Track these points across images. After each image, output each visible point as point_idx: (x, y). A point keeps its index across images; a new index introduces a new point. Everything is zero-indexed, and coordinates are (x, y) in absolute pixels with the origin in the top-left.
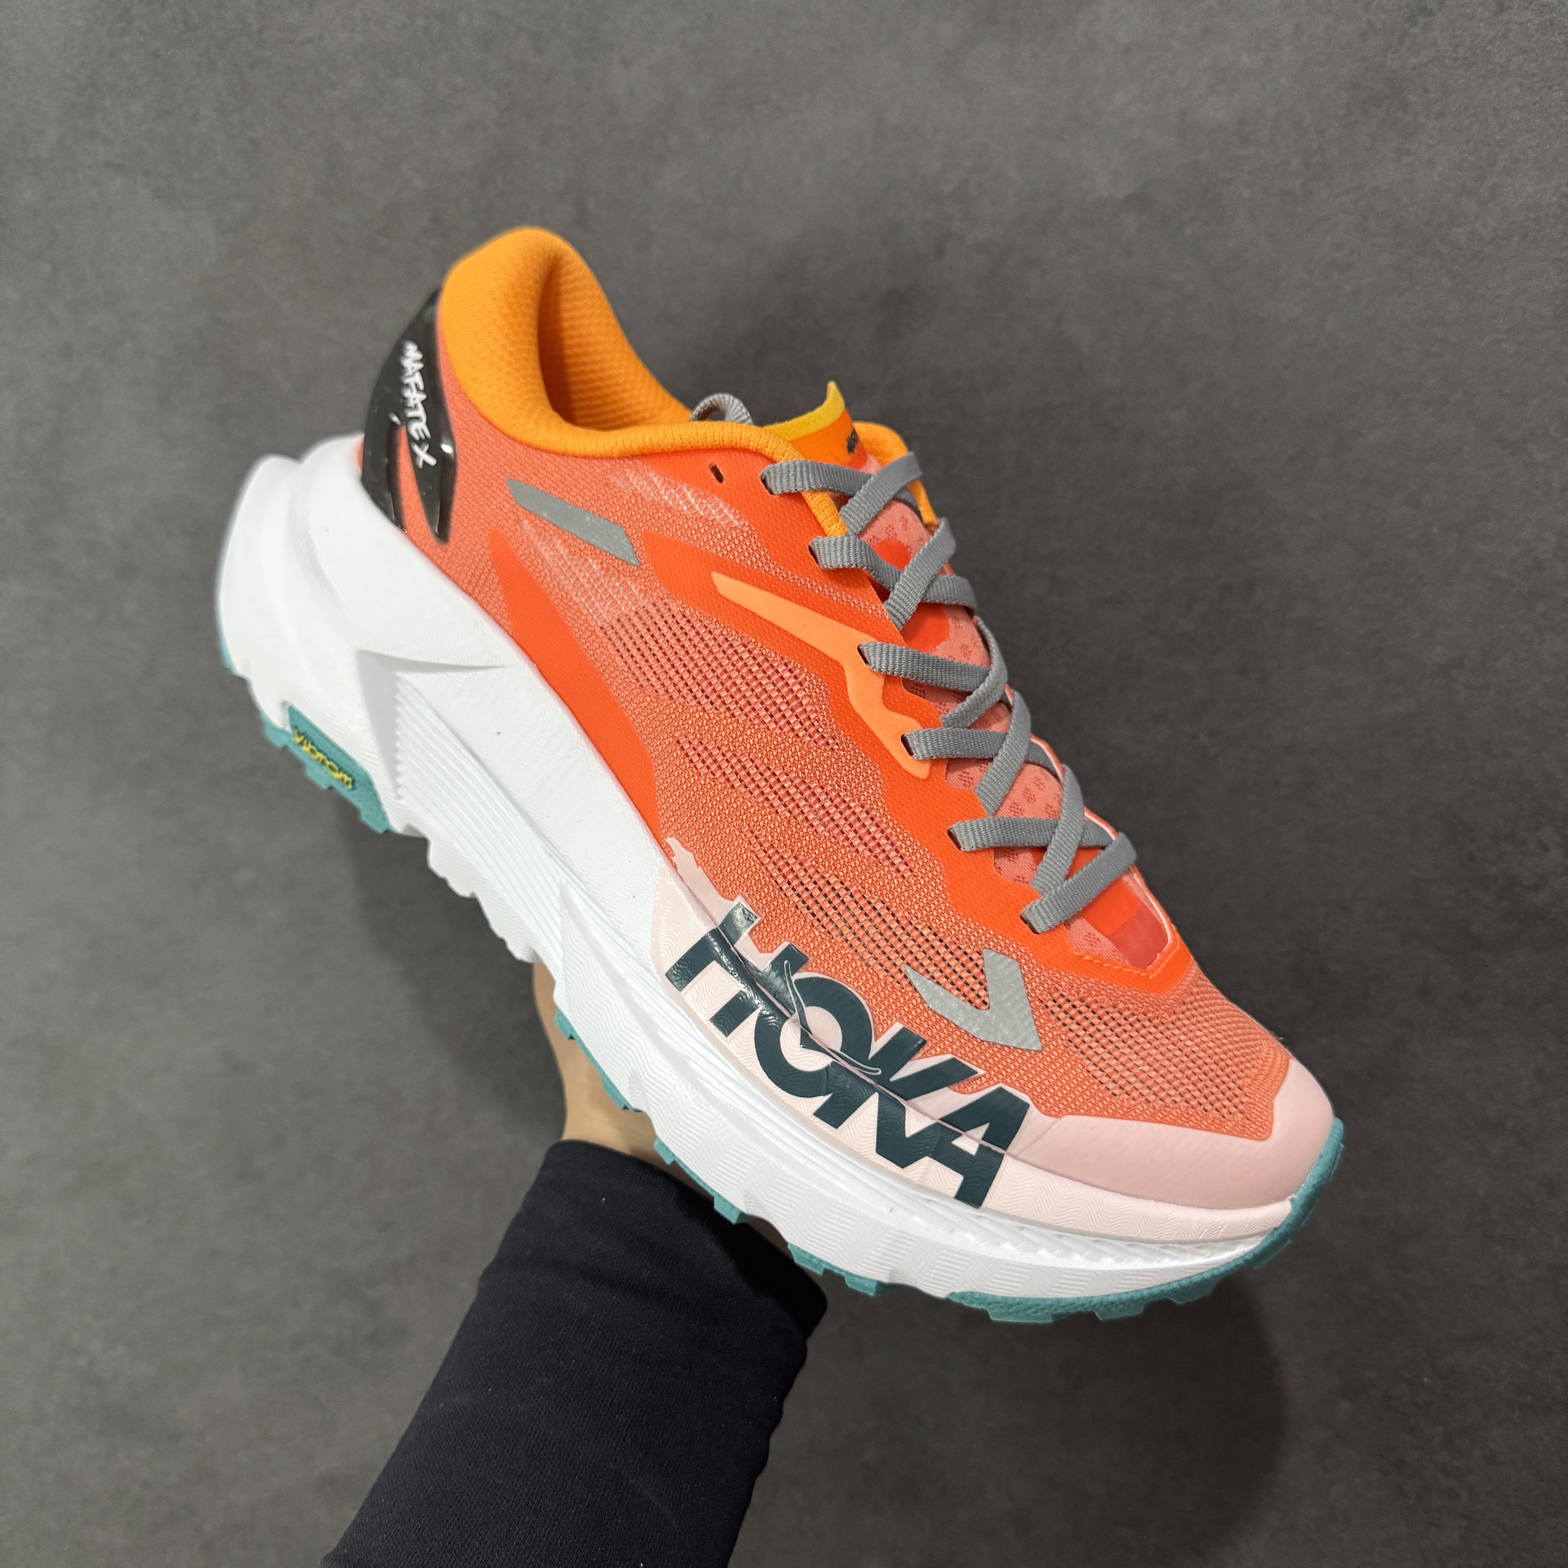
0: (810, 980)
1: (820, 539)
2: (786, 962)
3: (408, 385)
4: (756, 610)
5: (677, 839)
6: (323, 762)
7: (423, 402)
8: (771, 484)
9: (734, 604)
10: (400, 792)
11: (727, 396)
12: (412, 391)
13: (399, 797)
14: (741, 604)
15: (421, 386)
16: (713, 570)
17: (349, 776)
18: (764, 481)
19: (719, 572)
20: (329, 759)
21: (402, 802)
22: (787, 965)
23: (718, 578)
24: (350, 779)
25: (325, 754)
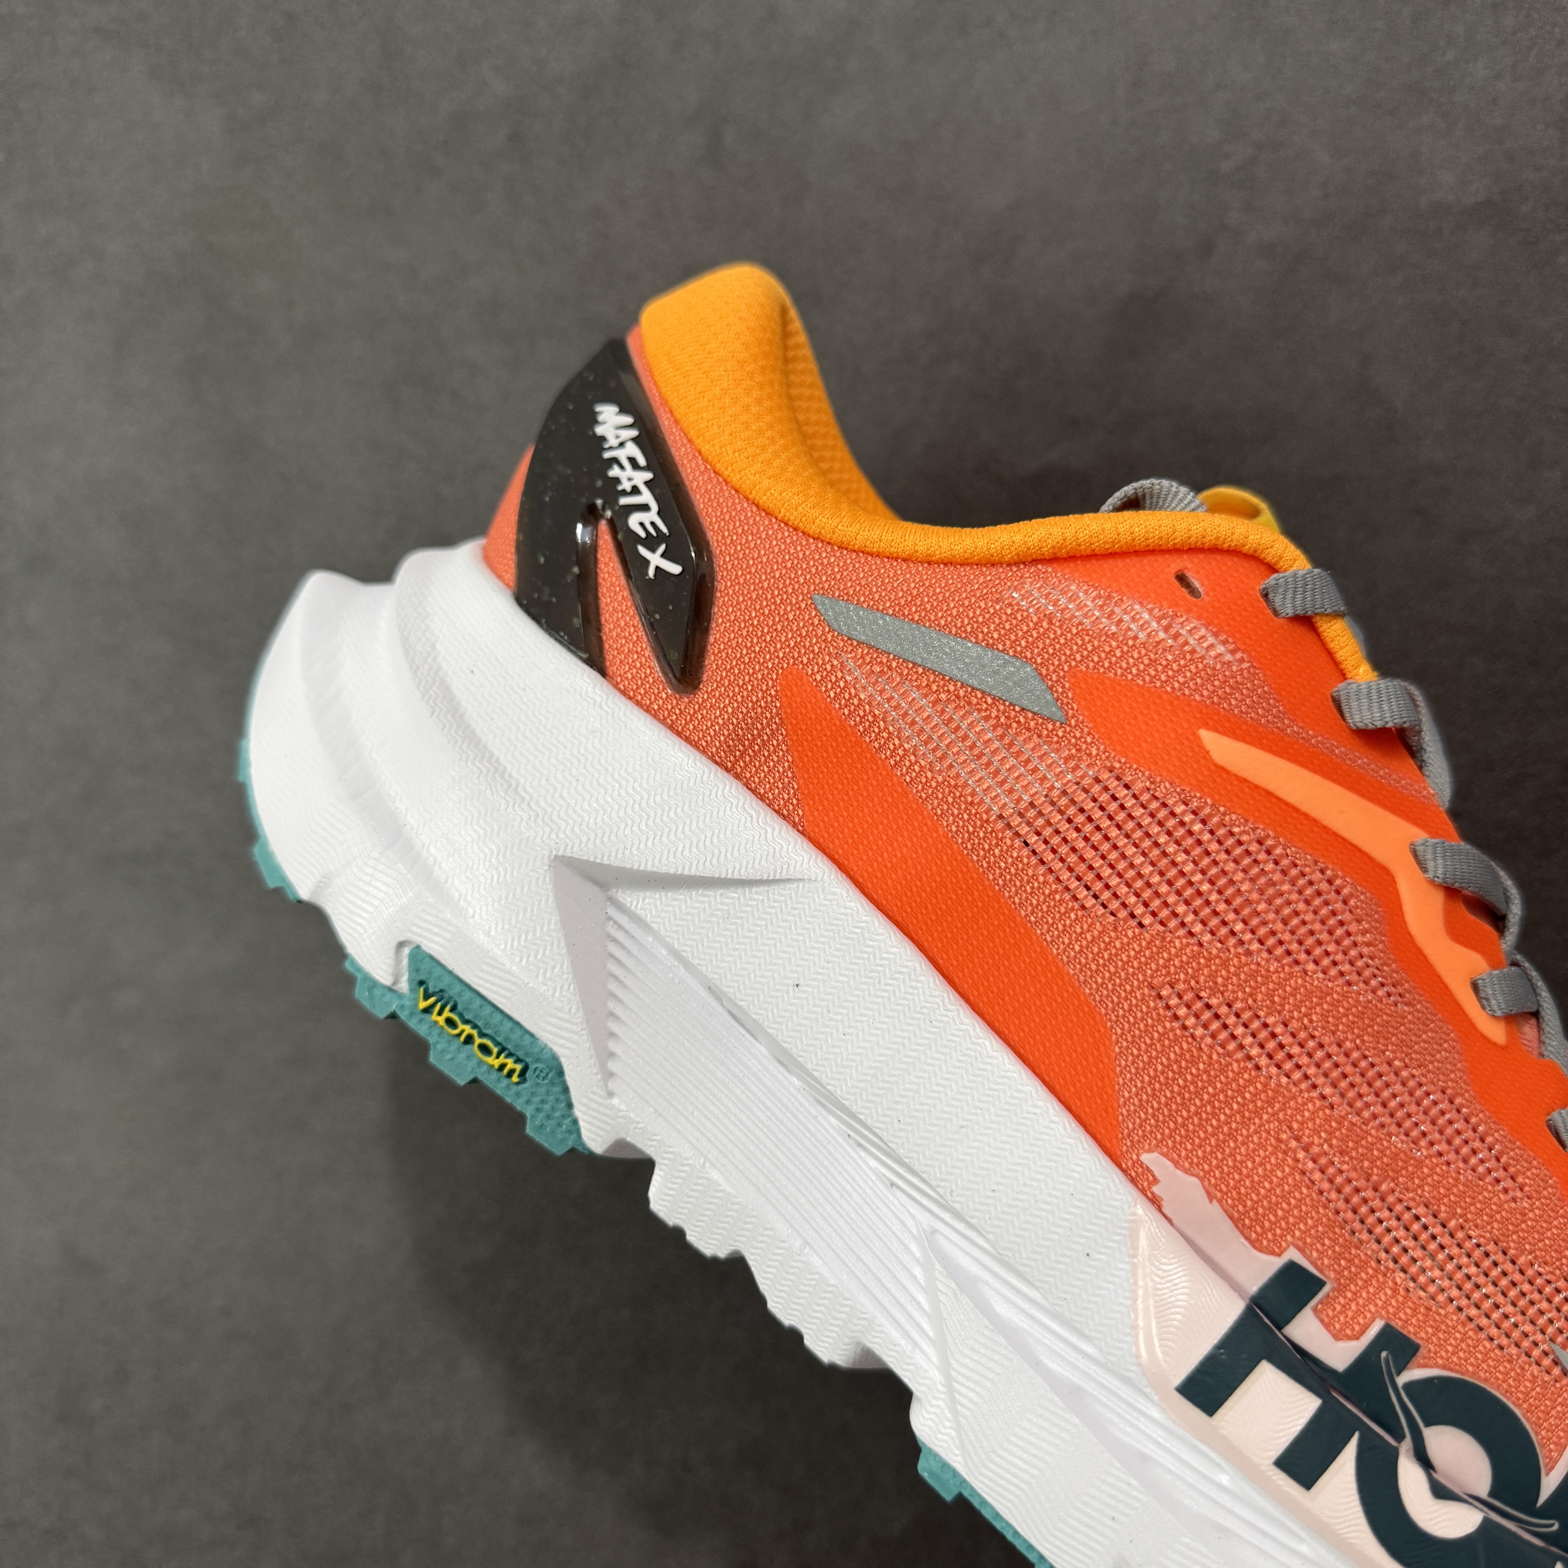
0: (1428, 1382)
1: (1341, 685)
2: (1384, 1354)
3: (615, 461)
4: (1272, 787)
5: (1165, 1155)
6: (469, 1040)
7: (647, 483)
8: (1278, 600)
9: (1237, 777)
10: (611, 1085)
11: (1165, 483)
12: (622, 467)
13: (611, 1094)
14: (1250, 778)
15: (642, 461)
16: (1200, 728)
17: (518, 1061)
18: (1266, 596)
19: (1209, 728)
20: (482, 1035)
21: (615, 1101)
22: (1387, 1360)
23: (1208, 737)
24: (519, 1067)
25: (475, 1026)
